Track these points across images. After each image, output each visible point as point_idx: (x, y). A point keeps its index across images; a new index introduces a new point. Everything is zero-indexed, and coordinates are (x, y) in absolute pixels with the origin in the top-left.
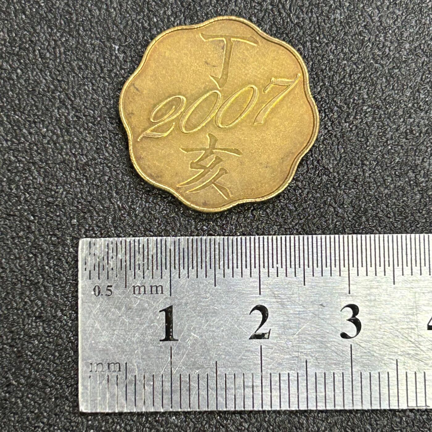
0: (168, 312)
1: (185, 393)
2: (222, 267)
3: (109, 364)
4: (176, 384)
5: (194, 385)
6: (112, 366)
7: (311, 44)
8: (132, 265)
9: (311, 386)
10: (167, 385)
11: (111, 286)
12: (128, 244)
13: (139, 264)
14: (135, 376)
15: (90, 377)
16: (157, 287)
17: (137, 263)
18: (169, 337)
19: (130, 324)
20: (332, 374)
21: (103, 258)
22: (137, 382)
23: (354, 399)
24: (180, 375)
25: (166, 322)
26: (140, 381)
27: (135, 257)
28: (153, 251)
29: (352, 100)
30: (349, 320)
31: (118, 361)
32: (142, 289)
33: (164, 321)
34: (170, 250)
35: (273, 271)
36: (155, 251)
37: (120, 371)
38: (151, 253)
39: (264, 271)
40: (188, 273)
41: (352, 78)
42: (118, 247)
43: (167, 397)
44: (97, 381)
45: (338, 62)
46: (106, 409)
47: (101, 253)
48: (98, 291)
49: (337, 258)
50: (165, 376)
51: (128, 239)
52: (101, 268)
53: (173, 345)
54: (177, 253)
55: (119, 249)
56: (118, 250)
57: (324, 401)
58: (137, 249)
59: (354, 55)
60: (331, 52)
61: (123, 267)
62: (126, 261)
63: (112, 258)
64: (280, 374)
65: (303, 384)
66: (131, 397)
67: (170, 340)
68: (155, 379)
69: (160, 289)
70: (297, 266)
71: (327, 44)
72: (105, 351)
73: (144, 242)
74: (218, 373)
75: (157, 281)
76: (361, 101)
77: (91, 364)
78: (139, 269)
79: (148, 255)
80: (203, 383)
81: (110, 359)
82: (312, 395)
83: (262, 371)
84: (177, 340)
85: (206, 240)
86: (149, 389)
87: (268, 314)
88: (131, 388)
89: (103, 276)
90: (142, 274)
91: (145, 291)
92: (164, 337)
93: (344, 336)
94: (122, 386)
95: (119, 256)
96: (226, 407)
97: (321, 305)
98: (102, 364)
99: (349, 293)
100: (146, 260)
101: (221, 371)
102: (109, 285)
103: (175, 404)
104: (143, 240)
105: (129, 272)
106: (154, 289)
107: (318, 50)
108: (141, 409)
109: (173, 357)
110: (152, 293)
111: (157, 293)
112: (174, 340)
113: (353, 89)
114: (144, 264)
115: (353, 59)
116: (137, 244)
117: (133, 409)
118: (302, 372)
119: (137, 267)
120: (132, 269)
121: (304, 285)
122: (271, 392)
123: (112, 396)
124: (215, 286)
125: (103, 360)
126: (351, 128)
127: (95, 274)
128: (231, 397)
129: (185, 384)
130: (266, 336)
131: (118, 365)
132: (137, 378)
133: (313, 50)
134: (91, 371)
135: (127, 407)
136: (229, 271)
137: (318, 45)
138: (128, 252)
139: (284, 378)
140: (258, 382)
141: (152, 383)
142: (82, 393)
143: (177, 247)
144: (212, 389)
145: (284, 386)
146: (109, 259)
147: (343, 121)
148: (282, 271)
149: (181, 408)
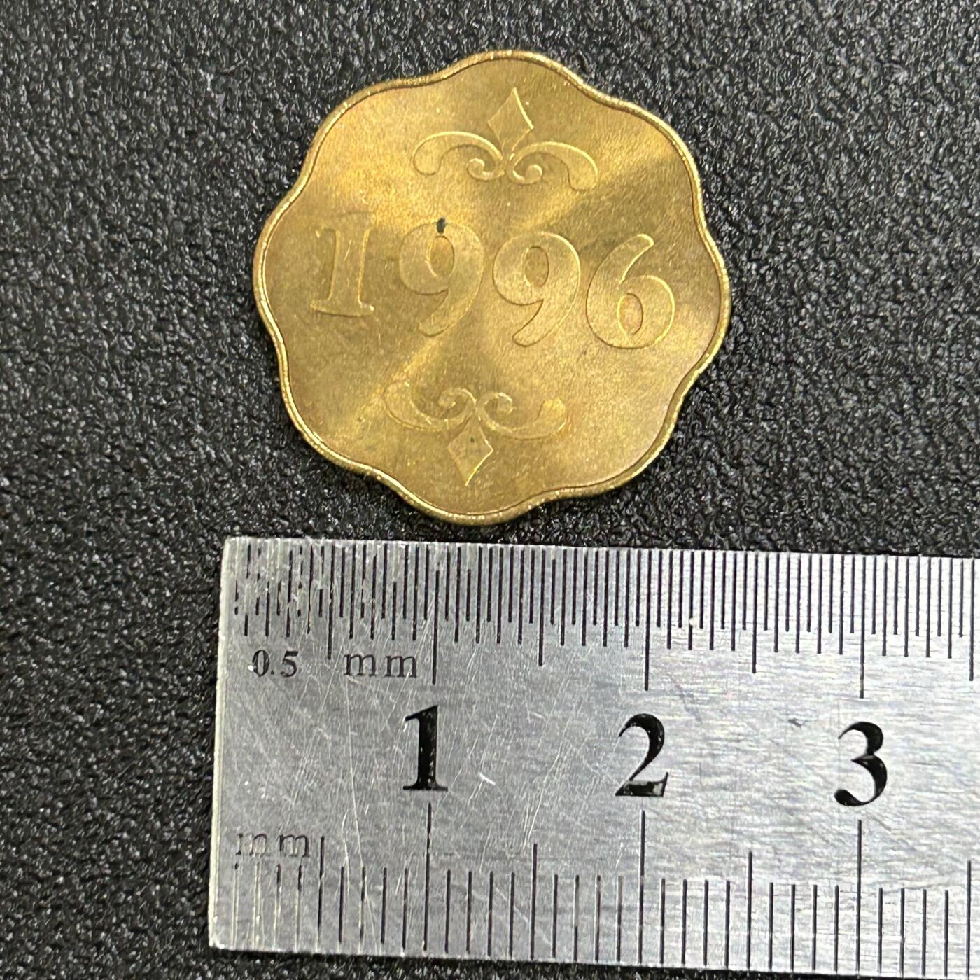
0: (427, 720)
1: (458, 914)
2: (558, 619)
3: (282, 839)
4: (439, 894)
5: (481, 896)
6: (289, 844)
7: (672, 72)
8: (347, 606)
9: (760, 916)
10: (417, 894)
11: (295, 654)
12: (338, 554)
13: (363, 605)
14: (343, 869)
15: (236, 866)
16: (402, 661)
17: (357, 602)
18: (425, 779)
19: (335, 744)
20: (812, 888)
21: (279, 585)
22: (348, 884)
23: (862, 952)
24: (449, 873)
25: (420, 746)
26: (353, 881)
27: (353, 588)
28: (395, 575)
29: (765, 208)
30: (858, 761)
31: (302, 833)
32: (367, 664)
33: (417, 742)
34: (438, 573)
35: (680, 635)
36: (401, 573)
37: (306, 855)
38: (391, 579)
39: (659, 633)
40: (478, 631)
41: (768, 154)
42: (315, 561)
43: (414, 921)
44: (252, 876)
45: (734, 116)
46: (270, 945)
47: (274, 575)
48: (262, 662)
49: (836, 611)
50: (414, 874)
51: (339, 544)
52: (273, 610)
53: (435, 800)
54: (453, 582)
55: (317, 567)
56: (315, 567)
57: (789, 952)
58: (359, 567)
59: (774, 98)
60: (718, 91)
61: (325, 609)
62: (332, 597)
63: (300, 586)
64: (685, 883)
65: (739, 908)
66: (330, 916)
67: (428, 788)
68: (388, 879)
69: (408, 664)
70: (739, 626)
71: (709, 71)
72: (275, 807)
73: (376, 551)
74: (539, 872)
75: (403, 646)
76: (787, 210)
77: (241, 836)
78: (362, 616)
79: (385, 584)
80: (502, 895)
81: (285, 827)
82: (760, 937)
83: (642, 873)
84: (445, 789)
85: (523, 553)
86: (372, 902)
87: (663, 737)
88: (331, 898)
89: (277, 630)
90: (368, 628)
91: (373, 669)
92: (413, 780)
93: (844, 798)
94: (311, 891)
95: (318, 583)
96: (554, 955)
97: (793, 721)
98: (265, 836)
99: (862, 696)
100: (379, 595)
101: (546, 868)
102: (290, 649)
103: (433, 939)
104: (375, 546)
105: (338, 622)
106: (396, 664)
107: (687, 86)
108: (354, 949)
109: (433, 828)
110: (389, 675)
111: (402, 675)
112: (438, 788)
113: (770, 181)
114: (373, 606)
115: (770, 108)
116: (359, 557)
117: (334, 948)
118: (739, 881)
119: (358, 611)
120: (347, 616)
121: (754, 671)
122: (663, 924)
123: (288, 914)
124: (541, 664)
125: (268, 828)
126: (763, 276)
127: (258, 622)
128: (566, 930)
129: (460, 896)
130: (657, 790)
131: (303, 840)
132: (347, 873)
133: (675, 85)
134: (240, 853)
135: (319, 941)
136: (575, 631)
137: (686, 74)
138: (337, 574)
139: (696, 892)
140: (632, 899)
141: (381, 888)
142: (218, 905)
143: (454, 568)
144: (522, 909)
145: (694, 911)
146: (293, 589)
147: (744, 258)
148: (701, 636)
149: (447, 951)
